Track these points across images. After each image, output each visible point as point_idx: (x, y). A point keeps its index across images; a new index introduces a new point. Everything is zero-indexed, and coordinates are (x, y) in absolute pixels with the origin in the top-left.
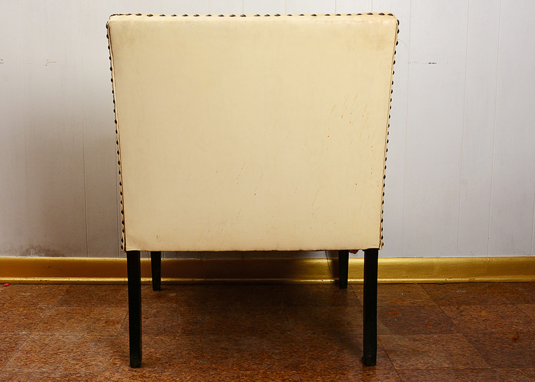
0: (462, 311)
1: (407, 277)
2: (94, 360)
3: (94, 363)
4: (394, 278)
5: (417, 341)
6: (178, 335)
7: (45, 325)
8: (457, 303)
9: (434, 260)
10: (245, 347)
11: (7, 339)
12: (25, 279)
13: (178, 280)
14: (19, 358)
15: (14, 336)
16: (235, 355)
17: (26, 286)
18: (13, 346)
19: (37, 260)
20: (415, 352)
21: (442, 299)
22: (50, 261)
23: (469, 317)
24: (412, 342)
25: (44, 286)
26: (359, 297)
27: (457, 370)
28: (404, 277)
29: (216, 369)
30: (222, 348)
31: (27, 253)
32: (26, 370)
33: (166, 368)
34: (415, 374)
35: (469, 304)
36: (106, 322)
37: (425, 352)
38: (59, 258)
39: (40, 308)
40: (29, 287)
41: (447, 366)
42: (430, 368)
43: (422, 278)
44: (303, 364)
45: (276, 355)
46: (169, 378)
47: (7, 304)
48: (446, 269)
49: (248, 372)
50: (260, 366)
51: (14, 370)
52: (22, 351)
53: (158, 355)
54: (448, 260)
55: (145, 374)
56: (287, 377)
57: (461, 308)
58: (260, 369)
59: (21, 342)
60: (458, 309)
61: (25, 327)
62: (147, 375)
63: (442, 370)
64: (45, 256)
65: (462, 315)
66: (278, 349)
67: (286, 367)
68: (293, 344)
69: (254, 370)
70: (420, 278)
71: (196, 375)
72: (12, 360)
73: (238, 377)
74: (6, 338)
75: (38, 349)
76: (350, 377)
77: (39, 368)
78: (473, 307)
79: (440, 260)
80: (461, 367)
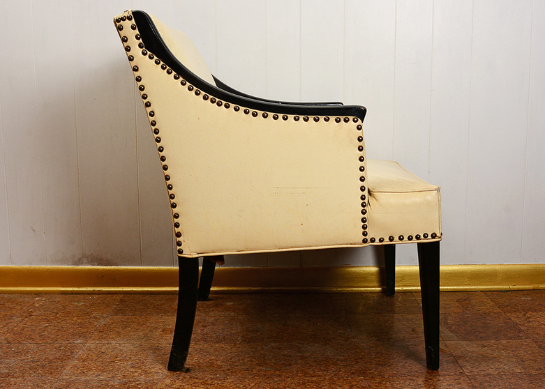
0: (528, 318)
1: (469, 285)
2: (153, 368)
3: (153, 370)
4: (456, 285)
5: (485, 347)
6: (238, 342)
7: (101, 334)
8: (523, 310)
9: (498, 267)
10: (308, 354)
11: (62, 348)
12: (77, 289)
13: (235, 289)
14: (75, 366)
15: (69, 345)
16: (299, 362)
17: (78, 296)
18: (69, 354)
19: (89, 270)
20: (485, 358)
21: (507, 306)
22: (104, 270)
23: (537, 323)
24: (480, 348)
25: (97, 296)
27: (530, 375)
28: (466, 285)
29: (280, 376)
30: (285, 355)
31: (80, 262)
32: (83, 378)
33: (228, 375)
34: (487, 379)
35: (535, 311)
36: (163, 331)
37: (495, 358)
38: (113, 267)
39: (94, 317)
40: (82, 296)
41: (519, 371)
42: (502, 373)
43: (485, 285)
44: (370, 370)
45: (341, 361)
46: (232, 384)
47: (60, 314)
48: (510, 276)
49: (314, 379)
50: (325, 373)
51: (71, 378)
52: (78, 359)
53: (219, 363)
54: (511, 267)
55: (207, 381)
56: (355, 383)
57: (528, 315)
58: (326, 375)
59: (77, 351)
60: (525, 315)
61: (80, 336)
62: (209, 382)
63: (514, 375)
64: (98, 265)
65: (529, 322)
66: (343, 356)
67: (353, 373)
68: (358, 351)
69: (320, 376)
70: (482, 285)
71: (260, 382)
72: (68, 368)
73: (304, 383)
74: (61, 347)
75: (95, 358)
76: (420, 383)
77: (96, 376)
78: (540, 313)
79: (503, 267)
80: (534, 372)
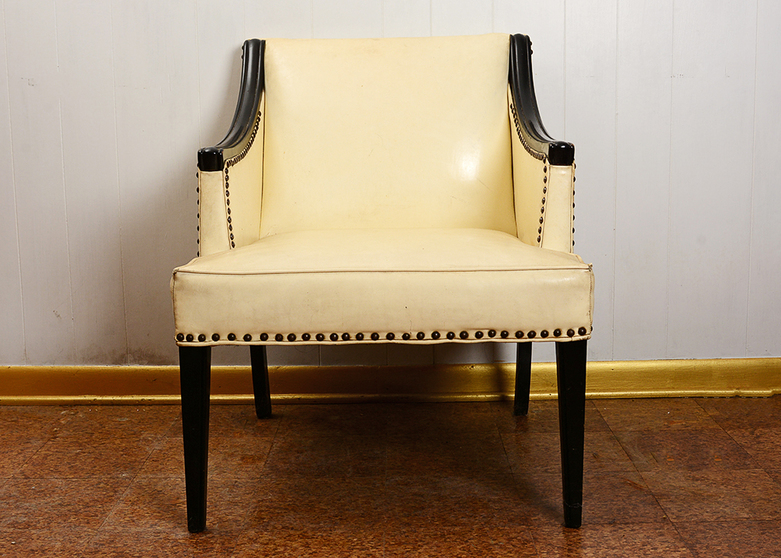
0: (758, 437)
1: (673, 389)
2: (231, 514)
3: (230, 517)
4: (654, 389)
5: (697, 480)
6: (348, 475)
7: (155, 464)
8: (750, 425)
9: (713, 363)
10: (448, 492)
11: (102, 485)
12: (119, 398)
13: (341, 396)
14: (121, 511)
15: (112, 481)
16: (435, 503)
17: (121, 407)
18: (111, 494)
19: (136, 372)
20: (697, 496)
21: (727, 419)
22: (156, 370)
23: (770, 445)
24: (691, 482)
25: (147, 408)
26: (605, 419)
27: (762, 522)
28: (669, 389)
29: (408, 524)
30: (415, 494)
31: (122, 360)
32: (133, 529)
33: (336, 524)
34: (701, 527)
35: (768, 426)
36: (242, 459)
37: (711, 496)
38: (169, 367)
39: (144, 439)
40: (126, 409)
41: (746, 516)
42: (722, 519)
43: (695, 389)
44: (535, 515)
45: (494, 502)
46: (342, 538)
47: (97, 434)
48: (731, 375)
49: (457, 529)
50: (472, 520)
51: (115, 528)
52: (125, 501)
53: (322, 506)
54: (733, 362)
55: (306, 532)
56: (514, 535)
57: (757, 432)
58: (473, 524)
59: (123, 489)
60: (752, 433)
61: (125, 467)
62: (310, 534)
63: (739, 521)
64: (148, 364)
65: (759, 443)
66: (497, 495)
67: (511, 520)
68: (518, 486)
69: (464, 524)
70: (692, 389)
71: (382, 534)
72: (111, 514)
73: (443, 536)
74: (99, 483)
75: (148, 499)
76: (606, 534)
77: (151, 526)
78: (774, 430)
79: (721, 363)
80: (767, 517)
